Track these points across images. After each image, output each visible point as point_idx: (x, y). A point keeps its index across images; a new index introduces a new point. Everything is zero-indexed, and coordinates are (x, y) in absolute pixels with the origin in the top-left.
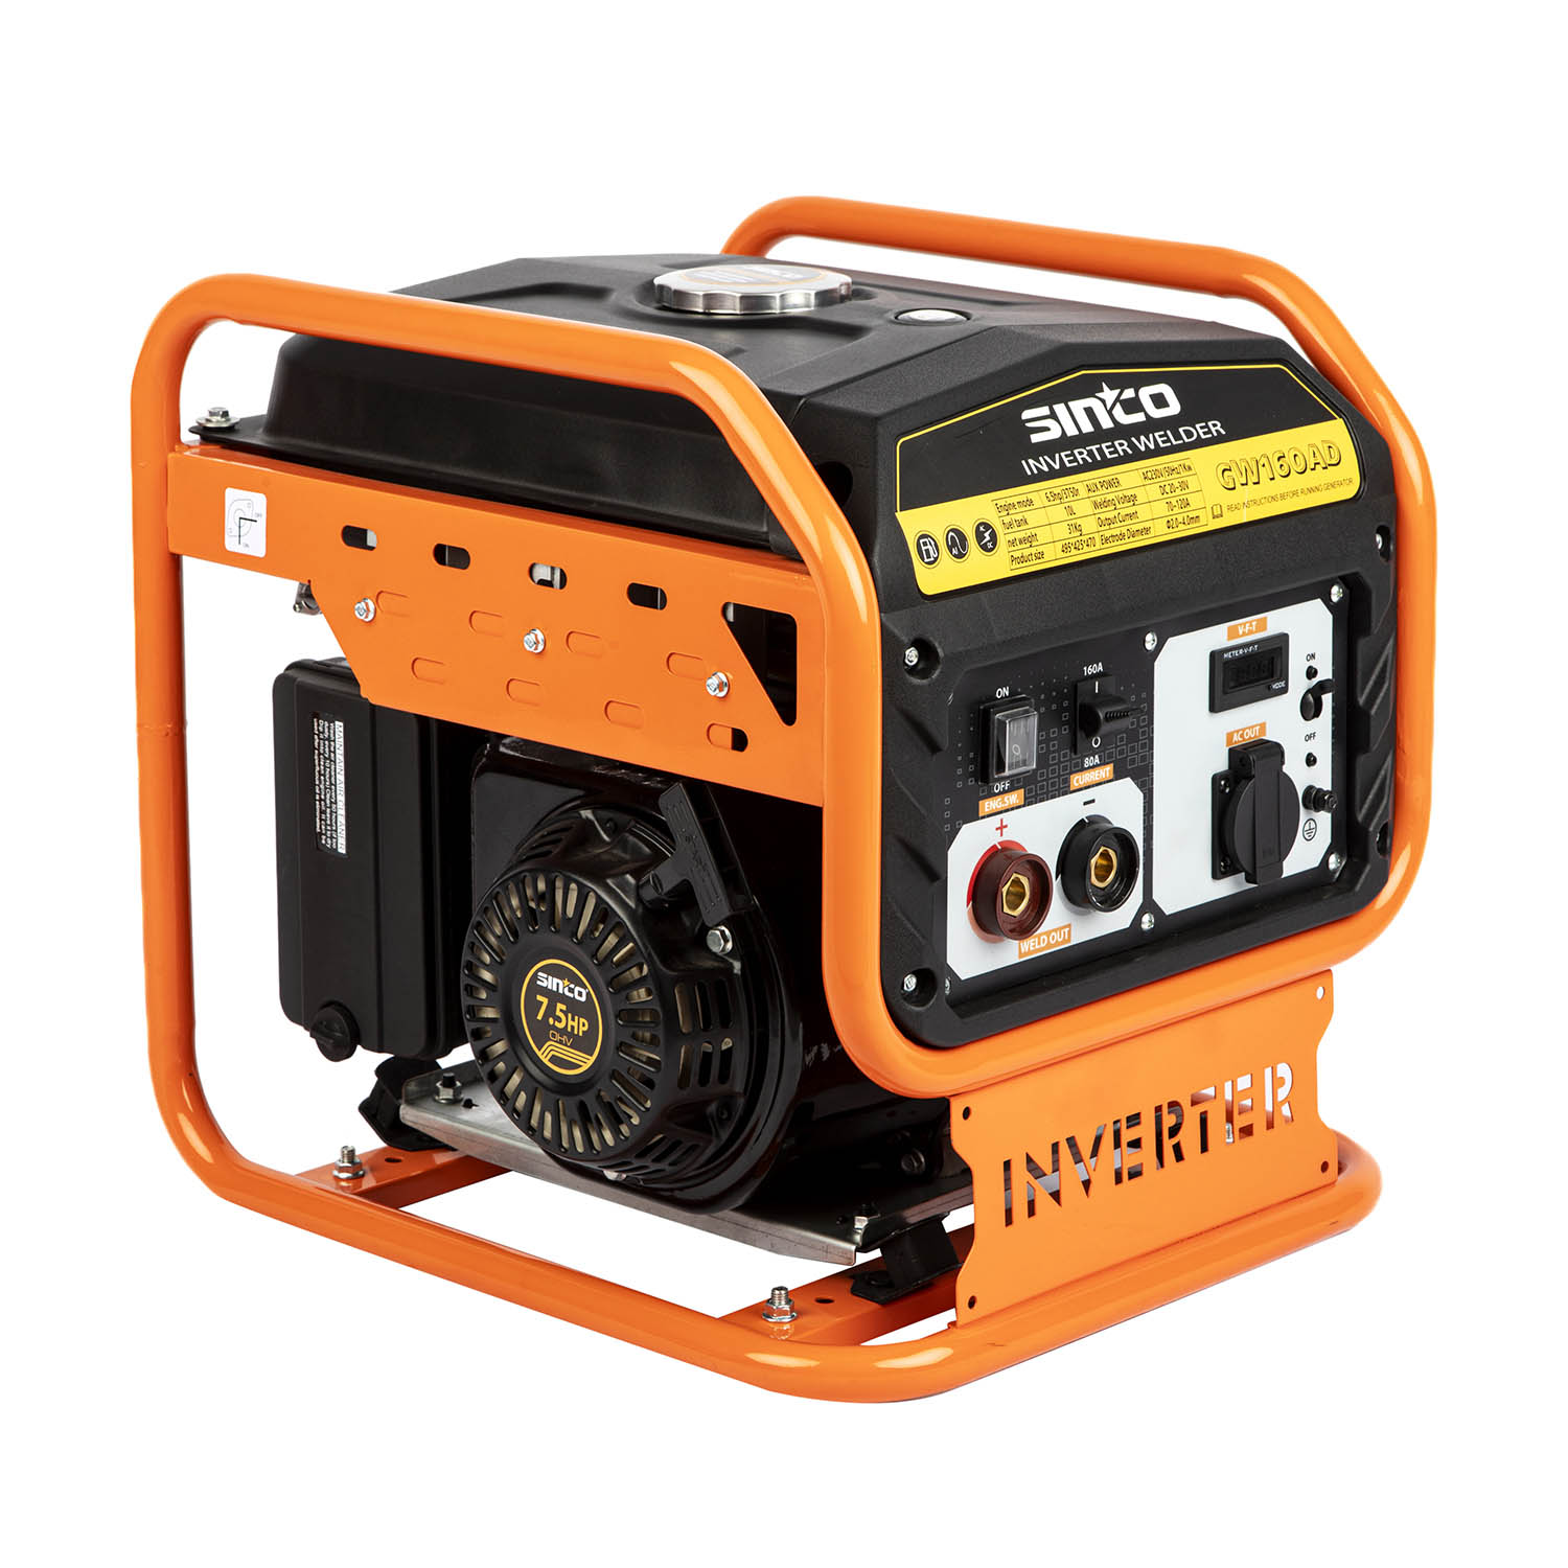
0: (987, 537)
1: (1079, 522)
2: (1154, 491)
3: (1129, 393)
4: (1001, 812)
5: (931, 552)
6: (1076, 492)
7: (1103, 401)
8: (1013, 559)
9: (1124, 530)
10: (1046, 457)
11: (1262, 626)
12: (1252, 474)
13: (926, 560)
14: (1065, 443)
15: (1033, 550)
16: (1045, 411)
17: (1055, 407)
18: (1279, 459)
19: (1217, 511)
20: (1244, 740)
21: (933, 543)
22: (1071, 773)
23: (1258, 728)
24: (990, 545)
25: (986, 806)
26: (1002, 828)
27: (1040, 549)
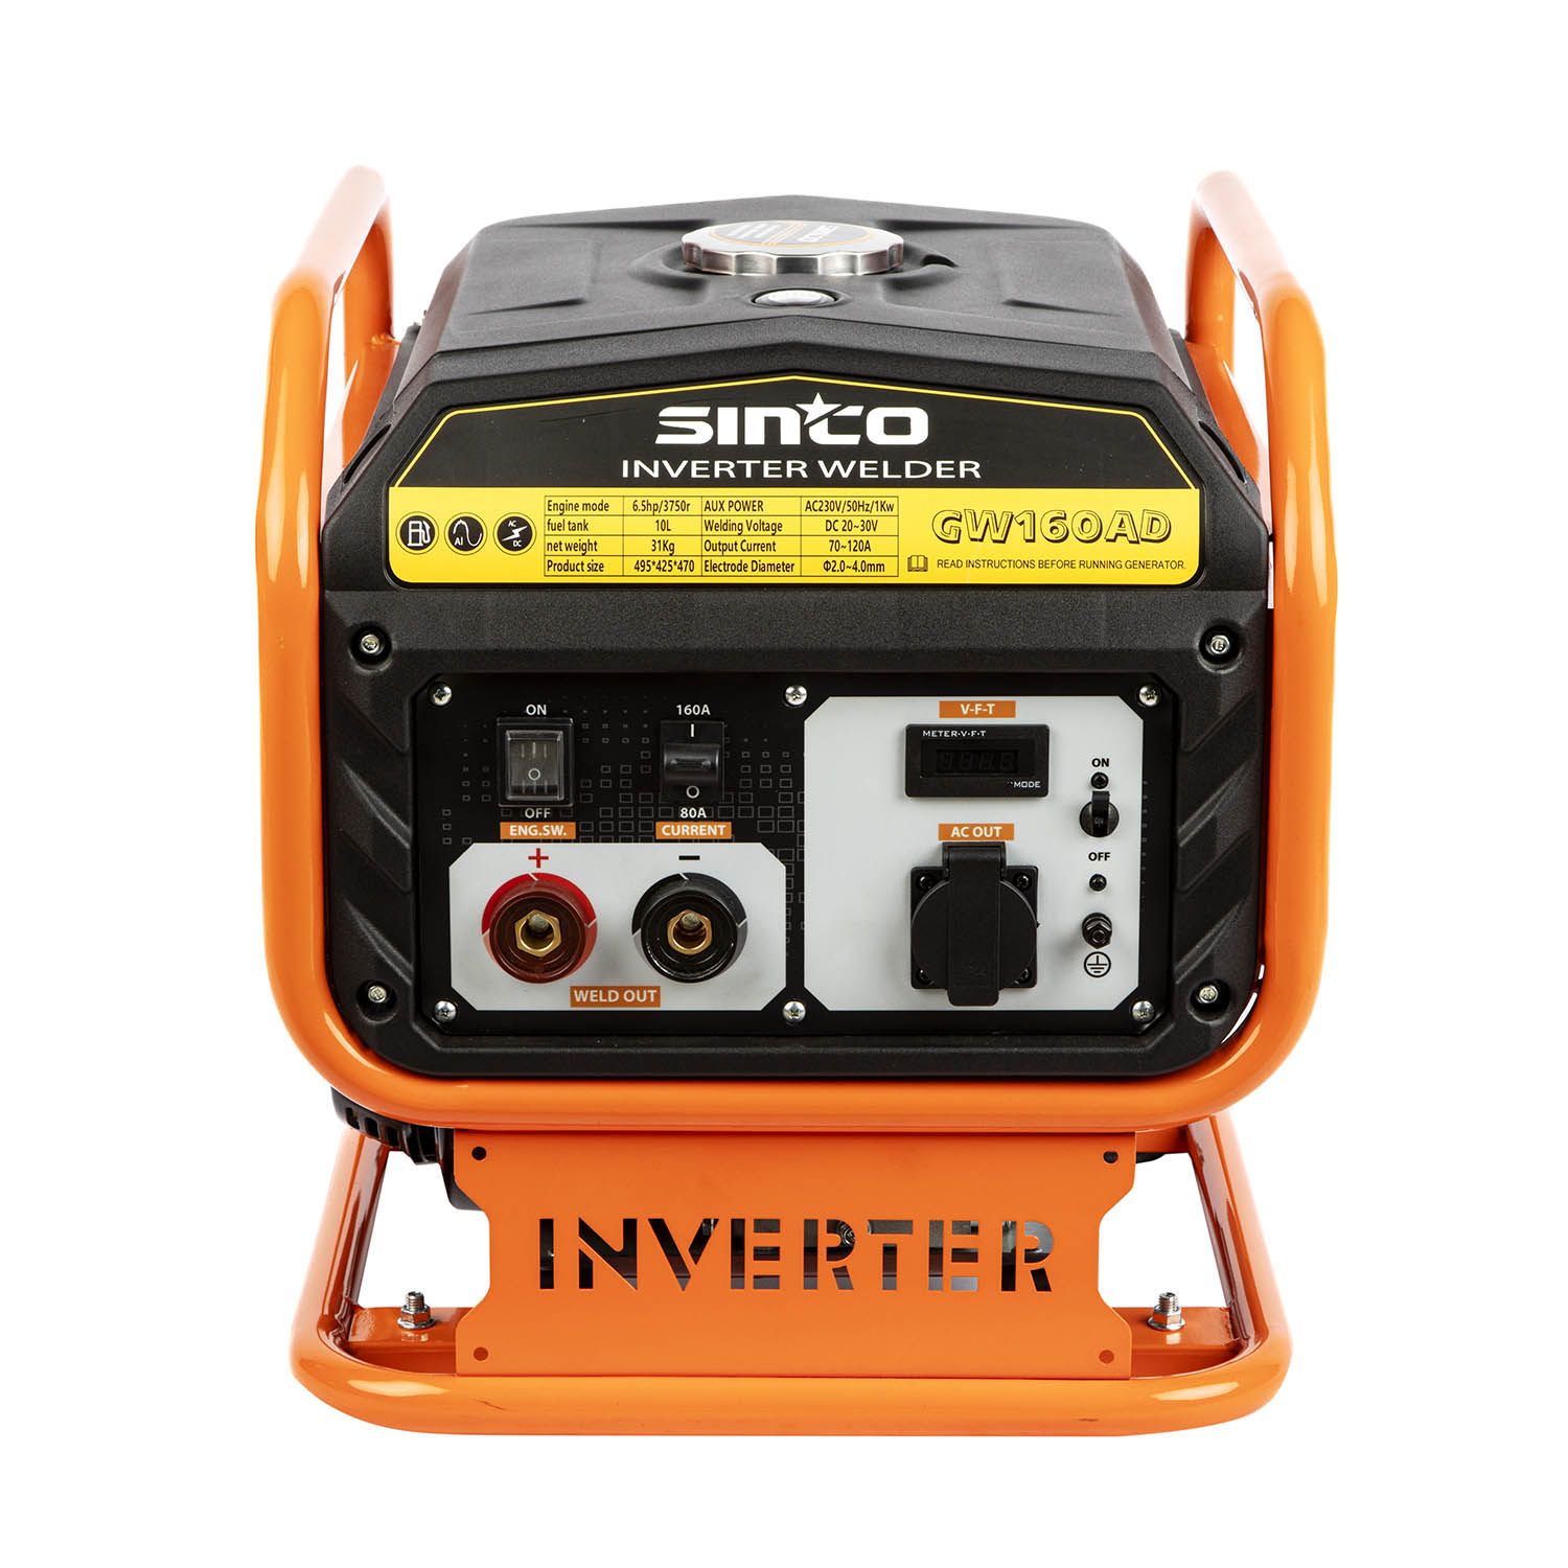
0: (515, 534)
1: (671, 540)
2: (816, 524)
3: (854, 411)
4: (538, 841)
5: (422, 537)
6: (684, 506)
7: (803, 414)
8: (550, 564)
9: (747, 561)
10: (666, 463)
11: (1010, 711)
12: (998, 529)
13: (410, 544)
14: (712, 450)
15: (587, 560)
16: (704, 411)
17: (721, 411)
18: (1052, 520)
19: (917, 563)
20: (972, 836)
21: (428, 527)
22: (657, 819)
23: (998, 828)
24: (517, 544)
25: (512, 830)
26: (539, 858)
27: (598, 560)
